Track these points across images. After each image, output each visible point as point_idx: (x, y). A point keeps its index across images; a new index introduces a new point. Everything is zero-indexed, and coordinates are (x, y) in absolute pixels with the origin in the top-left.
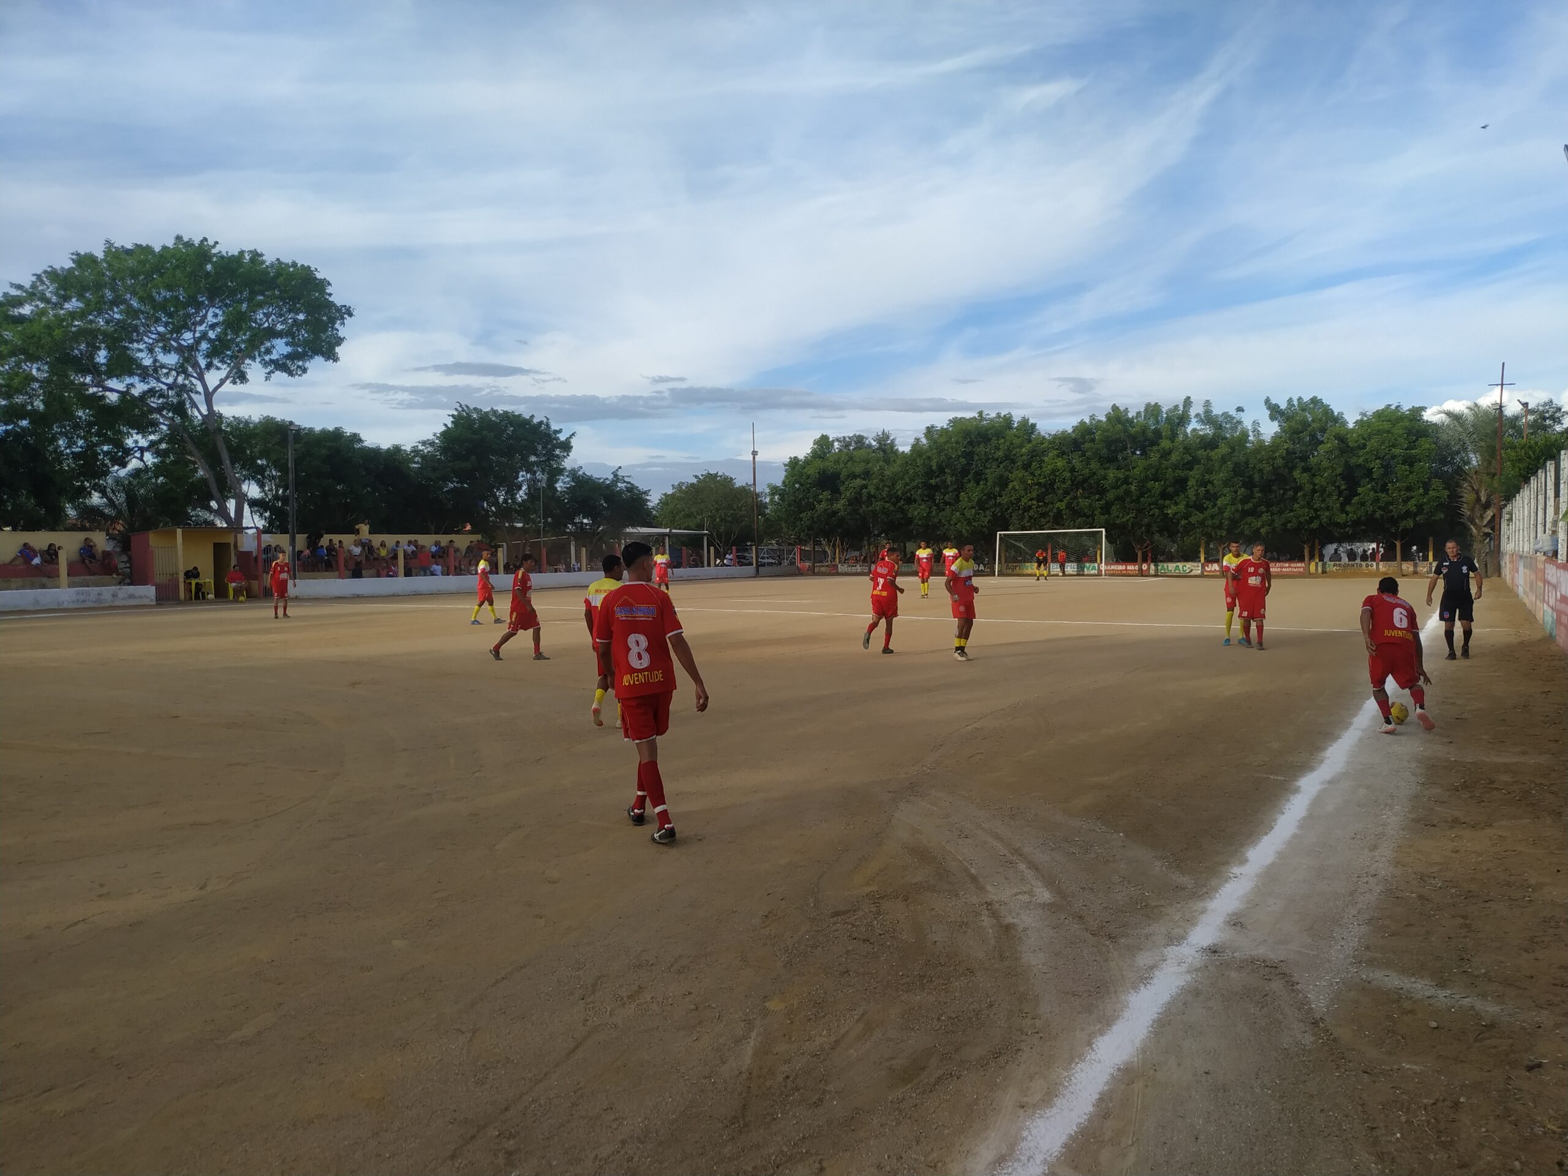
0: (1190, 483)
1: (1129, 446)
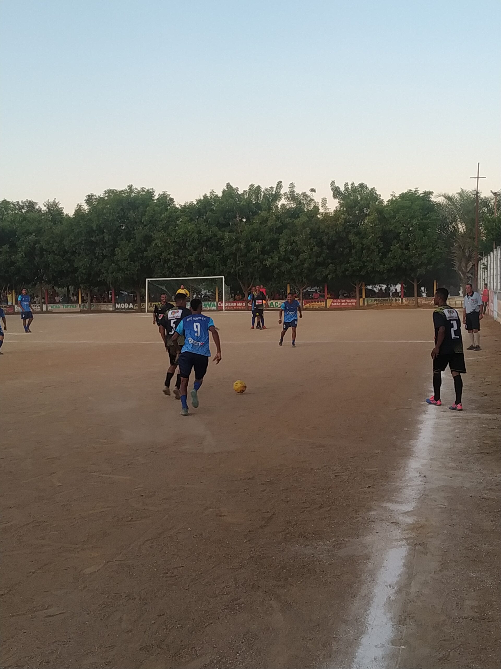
0: (280, 242)
1: (238, 216)
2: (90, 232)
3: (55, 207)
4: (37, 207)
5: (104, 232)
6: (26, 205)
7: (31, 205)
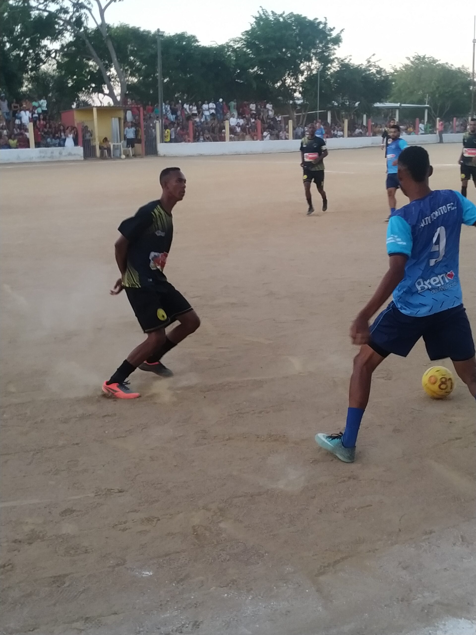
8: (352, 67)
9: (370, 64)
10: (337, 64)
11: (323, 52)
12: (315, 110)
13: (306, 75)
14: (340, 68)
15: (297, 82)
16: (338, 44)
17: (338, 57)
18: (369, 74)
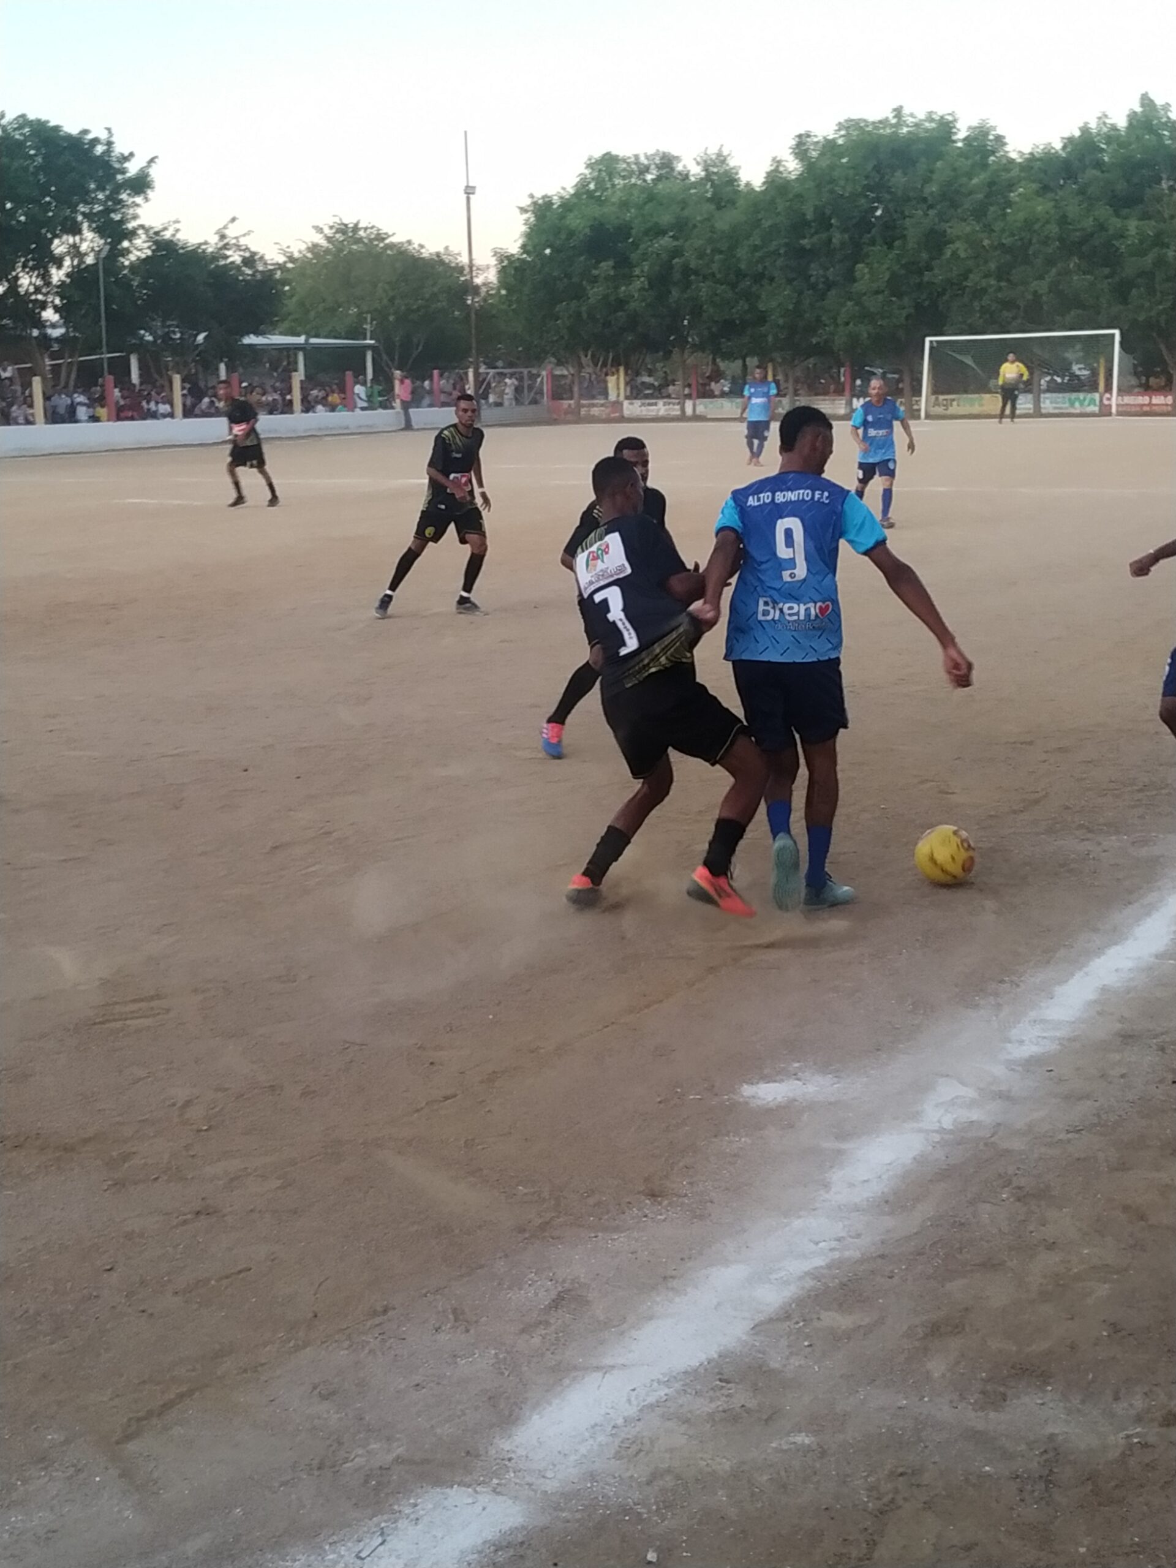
2: (799, 226)
3: (721, 166)
4: (679, 167)
5: (831, 225)
6: (655, 164)
7: (667, 162)
8: (183, 248)
9: (226, 241)
10: (145, 242)
11: (107, 211)
12: (98, 351)
13: (68, 267)
14: (153, 251)
15: (48, 284)
16: (144, 192)
17: (147, 224)
18: (225, 265)
